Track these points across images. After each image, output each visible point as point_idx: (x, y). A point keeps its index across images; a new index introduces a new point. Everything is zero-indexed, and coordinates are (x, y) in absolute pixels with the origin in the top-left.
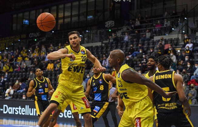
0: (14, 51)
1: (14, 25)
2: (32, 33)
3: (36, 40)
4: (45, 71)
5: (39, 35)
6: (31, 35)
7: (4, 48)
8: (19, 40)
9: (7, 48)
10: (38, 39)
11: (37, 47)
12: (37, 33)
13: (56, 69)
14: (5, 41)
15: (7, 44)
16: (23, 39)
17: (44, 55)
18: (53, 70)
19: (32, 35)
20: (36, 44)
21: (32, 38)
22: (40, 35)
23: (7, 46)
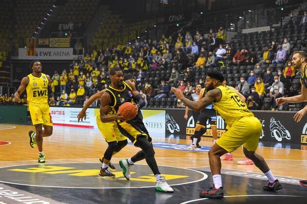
0: (147, 40)
1: (148, 5)
2: (172, 15)
3: (178, 25)
5: (182, 18)
7: (135, 36)
8: (155, 26)
9: (139, 37)
10: (181, 23)
11: (180, 35)
12: (179, 15)
13: (207, 64)
14: (136, 27)
15: (139, 31)
16: (161, 24)
17: (190, 45)
18: (202, 67)
19: (172, 18)
20: (179, 31)
21: (173, 21)
22: (184, 18)
23: (138, 35)
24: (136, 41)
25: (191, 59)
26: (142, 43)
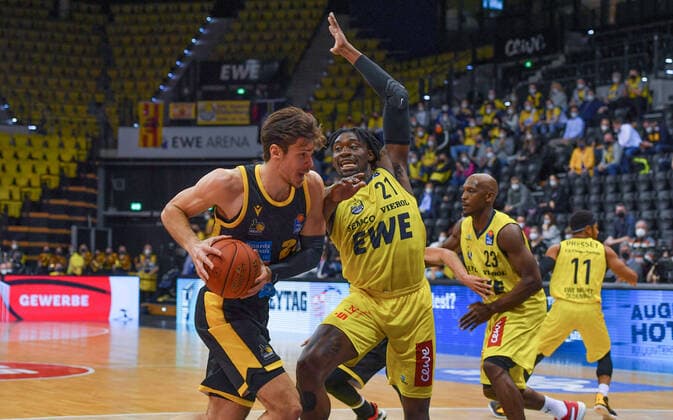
0: (451, 106)
1: (452, 14)
2: (514, 39)
3: (528, 64)
4: (563, 175)
5: (540, 45)
6: (511, 46)
7: (418, 96)
8: (470, 68)
9: (427, 98)
10: (536, 60)
11: (532, 90)
12: (533, 39)
13: (602, 166)
14: (421, 71)
15: (427, 82)
16: (484, 61)
17: (559, 116)
18: (591, 173)
19: (514, 46)
20: (533, 79)
21: (515, 56)
22: (544, 45)
23: (426, 90)
24: (421, 108)
25: (563, 153)
26: (435, 113)
